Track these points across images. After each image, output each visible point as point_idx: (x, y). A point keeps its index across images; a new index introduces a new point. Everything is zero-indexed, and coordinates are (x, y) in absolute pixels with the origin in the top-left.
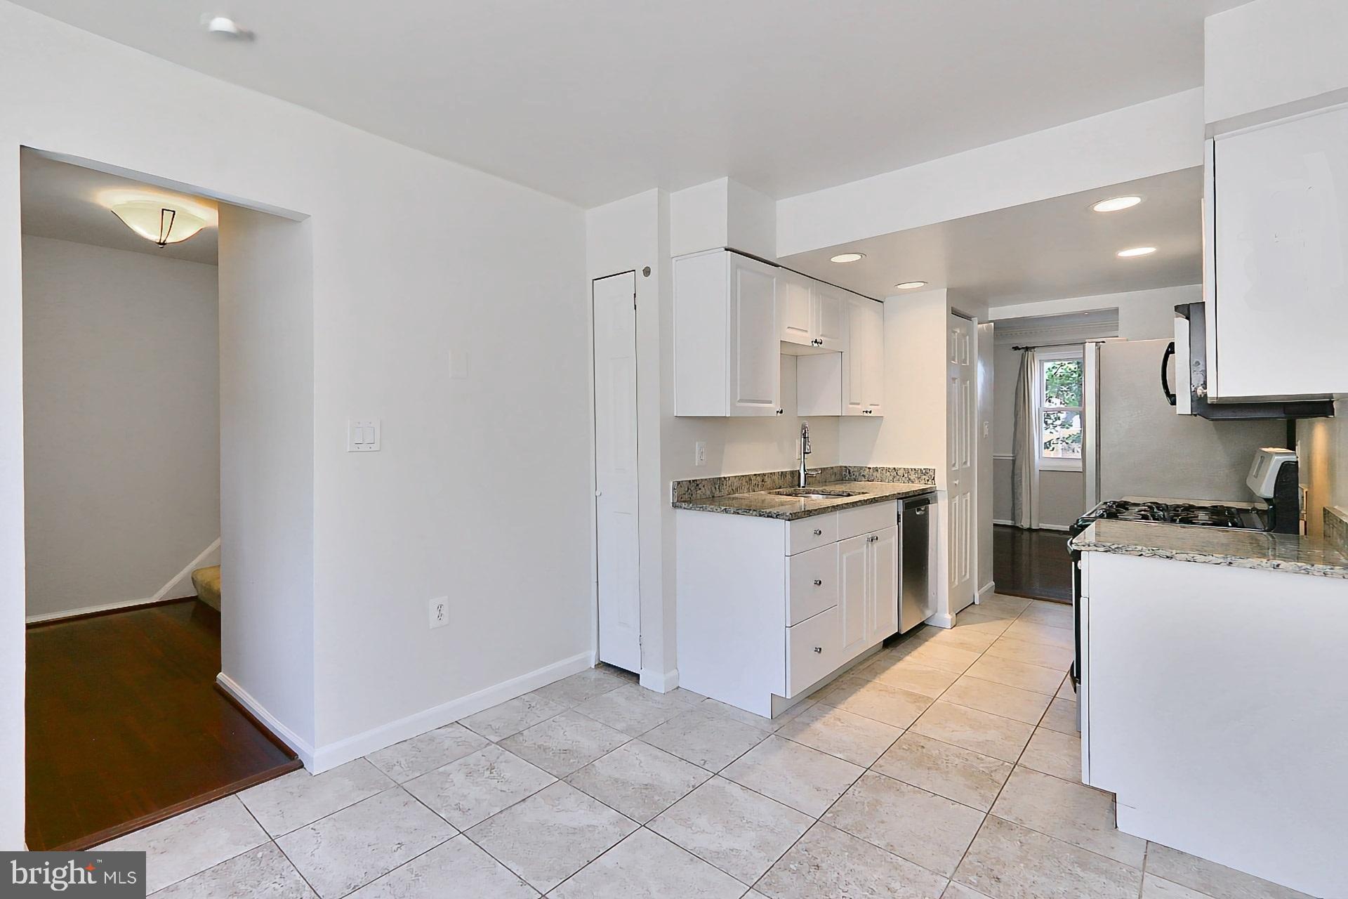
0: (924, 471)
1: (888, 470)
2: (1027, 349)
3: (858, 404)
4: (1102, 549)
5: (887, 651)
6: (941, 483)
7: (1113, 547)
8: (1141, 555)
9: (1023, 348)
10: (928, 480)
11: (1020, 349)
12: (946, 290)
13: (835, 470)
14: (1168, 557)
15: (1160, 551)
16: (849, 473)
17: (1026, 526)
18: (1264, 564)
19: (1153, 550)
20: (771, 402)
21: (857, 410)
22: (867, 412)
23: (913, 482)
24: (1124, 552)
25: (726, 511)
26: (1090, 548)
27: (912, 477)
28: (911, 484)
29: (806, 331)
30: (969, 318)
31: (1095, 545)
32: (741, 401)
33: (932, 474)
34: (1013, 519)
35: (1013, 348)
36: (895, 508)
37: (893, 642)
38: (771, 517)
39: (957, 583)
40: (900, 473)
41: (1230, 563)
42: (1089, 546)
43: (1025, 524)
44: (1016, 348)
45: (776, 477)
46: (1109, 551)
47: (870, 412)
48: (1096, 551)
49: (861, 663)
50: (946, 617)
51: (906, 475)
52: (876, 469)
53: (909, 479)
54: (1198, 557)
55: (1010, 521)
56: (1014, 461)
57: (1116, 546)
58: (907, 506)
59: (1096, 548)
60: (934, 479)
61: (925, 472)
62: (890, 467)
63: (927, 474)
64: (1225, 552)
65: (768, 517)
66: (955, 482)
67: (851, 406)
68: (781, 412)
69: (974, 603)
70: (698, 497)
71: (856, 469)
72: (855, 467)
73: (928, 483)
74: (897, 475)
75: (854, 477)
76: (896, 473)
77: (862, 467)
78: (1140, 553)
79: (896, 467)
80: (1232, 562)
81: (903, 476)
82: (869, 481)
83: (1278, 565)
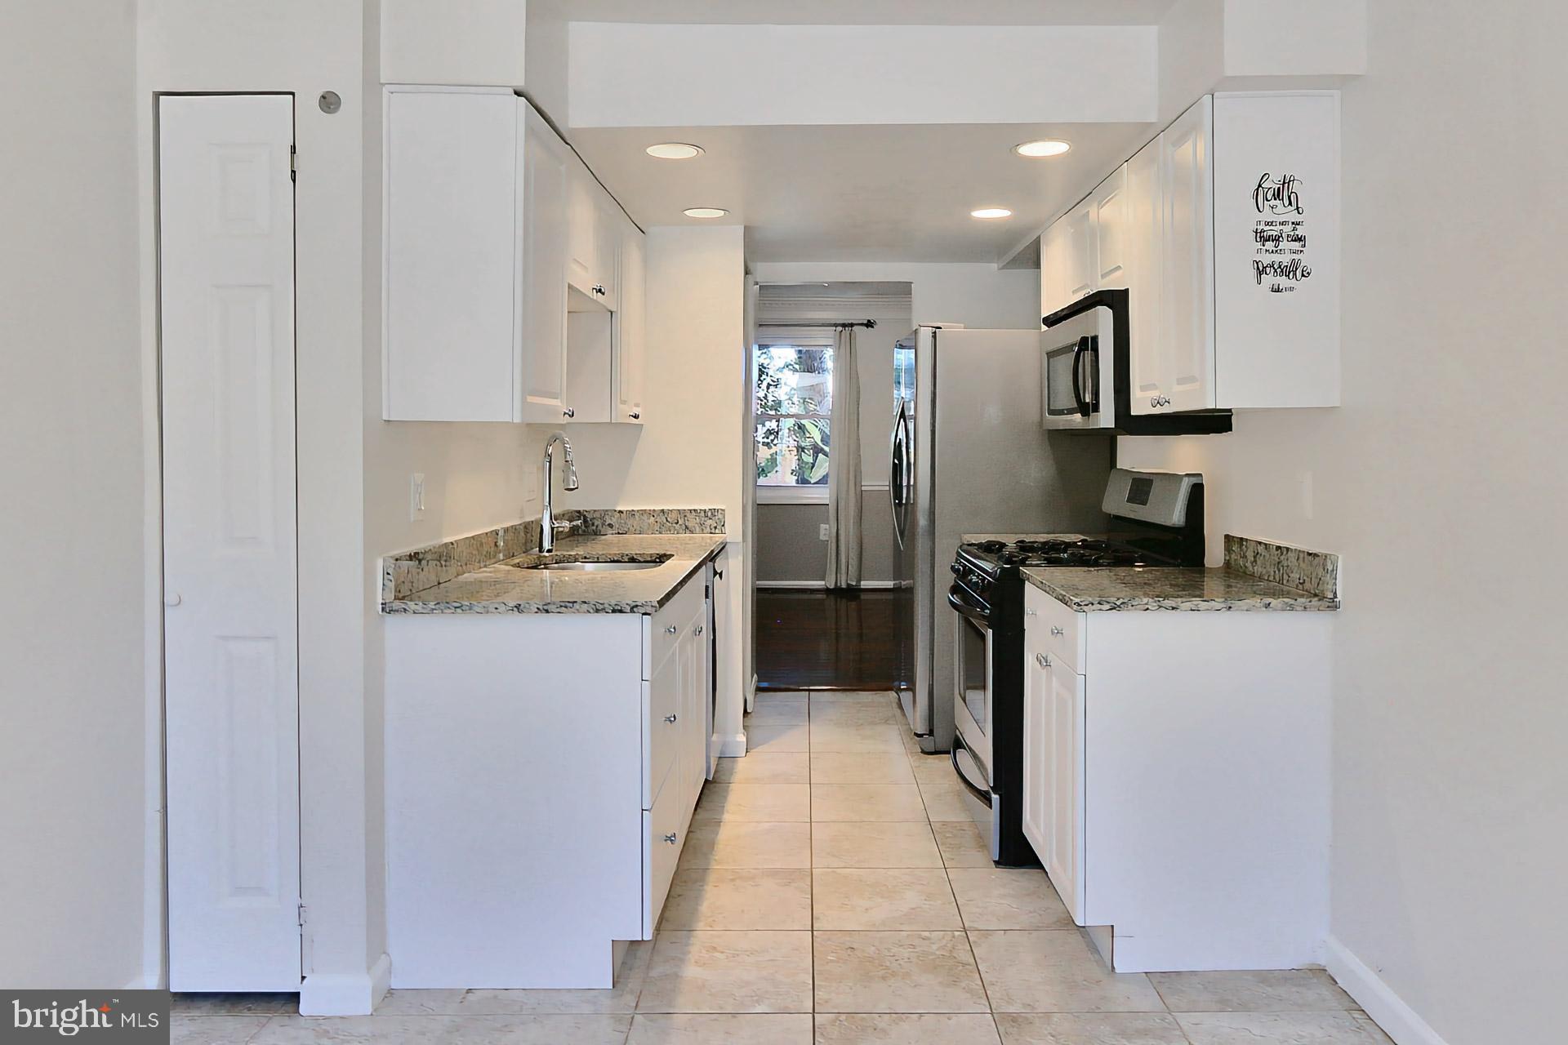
0: (709, 514)
1: (652, 513)
3: (622, 404)
4: (1108, 607)
6: (734, 531)
7: (1118, 603)
8: (1148, 609)
10: (716, 528)
14: (1173, 608)
16: (586, 522)
18: (1258, 605)
23: (692, 532)
24: (1130, 607)
26: (1094, 607)
27: (692, 523)
31: (1099, 603)
33: (719, 516)
38: (621, 611)
40: (672, 517)
41: (1230, 607)
42: (1093, 605)
46: (1114, 608)
48: (1100, 610)
51: (680, 522)
52: (632, 513)
53: (687, 527)
57: (1121, 601)
59: (1100, 606)
60: (723, 525)
61: (711, 514)
62: (656, 509)
63: (713, 518)
64: (1226, 596)
71: (597, 515)
72: (595, 511)
73: (717, 531)
74: (667, 521)
75: (594, 528)
76: (666, 518)
77: (607, 511)
78: (1147, 606)
79: (665, 508)
80: (1232, 606)
81: (677, 523)
82: (619, 533)
83: (1269, 604)
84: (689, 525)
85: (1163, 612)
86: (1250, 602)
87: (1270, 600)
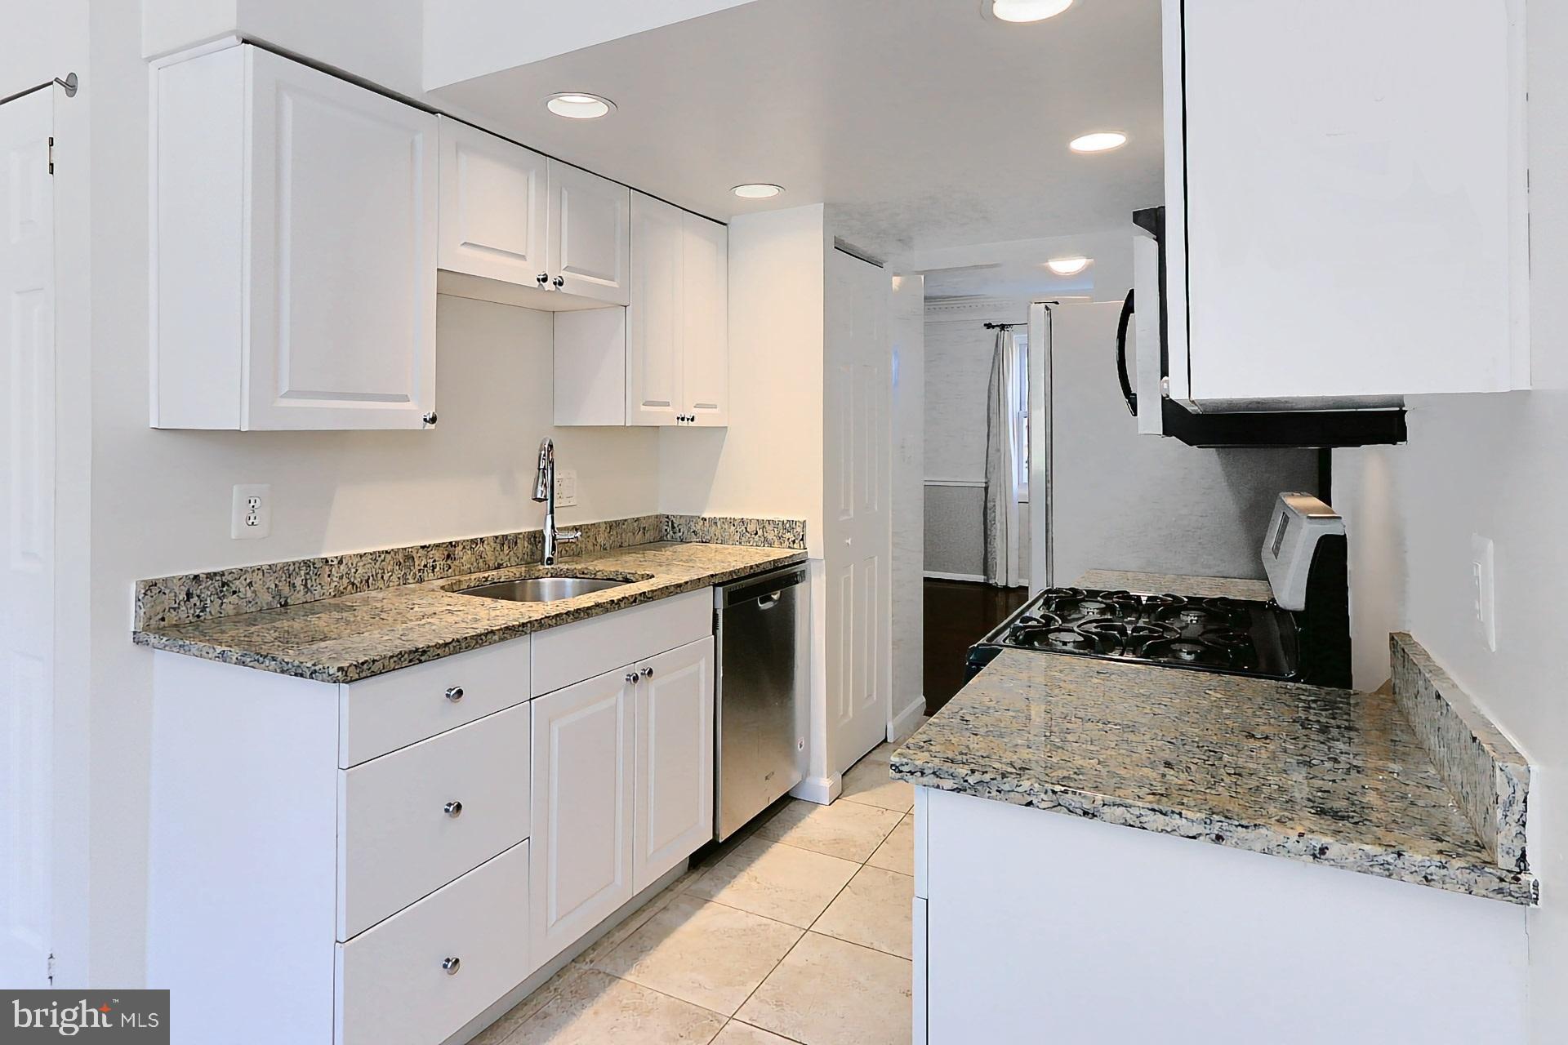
0: (787, 525)
1: (732, 522)
2: (1003, 327)
3: (667, 404)
4: (952, 784)
5: (694, 876)
6: (815, 546)
7: (972, 780)
8: (1030, 804)
9: (997, 326)
10: (794, 542)
11: (993, 327)
12: (823, 204)
13: (644, 524)
14: (1085, 813)
15: (1070, 795)
16: (673, 527)
17: (1001, 583)
18: (1292, 844)
19: (1054, 792)
20: (405, 399)
21: (665, 417)
22: (683, 419)
23: (770, 545)
24: (994, 793)
25: (223, 657)
26: (925, 780)
27: (770, 536)
28: (767, 549)
29: (523, 257)
30: (878, 264)
31: (934, 773)
32: (287, 395)
33: (799, 529)
34: (985, 572)
35: (985, 325)
36: (706, 603)
37: (706, 857)
38: (302, 675)
39: (851, 714)
40: (752, 528)
41: (1218, 838)
42: (923, 774)
43: (999, 580)
44: (989, 326)
45: (487, 548)
46: (965, 790)
47: (693, 420)
48: (938, 787)
49: (622, 924)
50: (823, 783)
51: (760, 533)
52: (714, 522)
53: (766, 540)
54: (1151, 819)
55: (983, 577)
56: (986, 489)
57: (977, 777)
58: (732, 598)
59: (936, 781)
60: (802, 540)
61: (789, 526)
62: (736, 517)
63: (792, 531)
65: (296, 675)
66: (847, 541)
67: (643, 408)
68: (433, 420)
69: (885, 740)
70: (229, 609)
71: (683, 521)
72: (681, 517)
73: (795, 546)
74: (746, 531)
75: (680, 534)
76: (746, 528)
77: (692, 517)
78: (1029, 799)
79: (745, 517)
80: (1225, 834)
81: (756, 534)
82: (703, 542)
83: (1323, 850)
84: (770, 537)
85: (1062, 816)
86: (1271, 834)
87: (1327, 840)
